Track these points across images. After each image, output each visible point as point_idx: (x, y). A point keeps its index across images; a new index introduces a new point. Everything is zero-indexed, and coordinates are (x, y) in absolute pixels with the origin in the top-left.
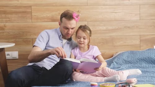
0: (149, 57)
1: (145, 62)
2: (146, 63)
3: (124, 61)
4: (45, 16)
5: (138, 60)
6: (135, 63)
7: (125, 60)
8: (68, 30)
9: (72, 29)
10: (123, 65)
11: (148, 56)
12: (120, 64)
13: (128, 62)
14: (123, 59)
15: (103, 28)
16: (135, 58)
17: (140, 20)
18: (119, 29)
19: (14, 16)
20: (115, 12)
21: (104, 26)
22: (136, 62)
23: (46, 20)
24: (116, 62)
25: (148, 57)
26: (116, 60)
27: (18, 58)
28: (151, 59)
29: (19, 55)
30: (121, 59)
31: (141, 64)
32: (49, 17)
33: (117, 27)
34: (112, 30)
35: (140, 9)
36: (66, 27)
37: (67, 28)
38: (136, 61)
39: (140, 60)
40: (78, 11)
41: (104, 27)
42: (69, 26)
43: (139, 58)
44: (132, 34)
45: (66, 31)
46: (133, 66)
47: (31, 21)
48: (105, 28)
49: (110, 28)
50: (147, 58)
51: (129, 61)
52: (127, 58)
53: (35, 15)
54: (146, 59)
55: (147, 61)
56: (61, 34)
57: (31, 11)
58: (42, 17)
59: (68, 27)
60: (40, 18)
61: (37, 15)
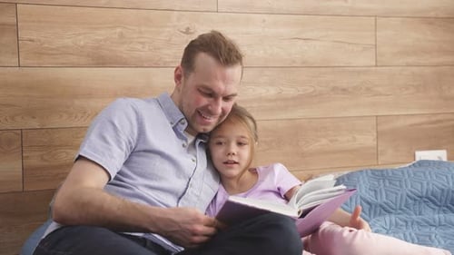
0: (446, 189)
1: (432, 206)
2: (434, 209)
3: (365, 204)
4: (68, 42)
5: (410, 201)
6: (401, 209)
7: (368, 203)
8: (211, 99)
11: (440, 186)
13: (378, 209)
15: (269, 91)
16: (400, 193)
17: (376, 66)
18: (316, 96)
20: (304, 36)
21: (271, 85)
22: (403, 207)
25: (443, 190)
28: (451, 193)
31: (420, 214)
32: (82, 47)
33: (312, 89)
34: (294, 98)
35: (376, 31)
38: (403, 205)
39: (415, 200)
41: (270, 88)
43: (411, 192)
44: (353, 113)
46: (406, 222)
47: (15, 61)
48: (272, 92)
50: (439, 191)
51: (381, 206)
52: (373, 193)
53: (30, 40)
54: (435, 197)
55: (439, 203)
57: (13, 20)
58: (58, 48)
60: (52, 49)
61: (40, 41)
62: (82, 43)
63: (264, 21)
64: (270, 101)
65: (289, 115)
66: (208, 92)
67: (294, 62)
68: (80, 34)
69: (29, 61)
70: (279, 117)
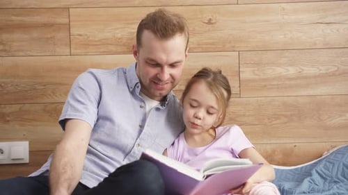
3: (346, 170)
4: (109, 35)
9: (172, 65)
10: (343, 181)
12: (335, 182)
14: (344, 164)
15: (288, 71)
19: (17, 36)
21: (291, 65)
23: (112, 48)
24: (319, 174)
26: (320, 167)
27: (27, 161)
29: (31, 152)
30: (336, 167)
32: (119, 39)
34: (315, 77)
36: (152, 60)
37: (158, 65)
40: (210, 19)
41: (290, 68)
42: (162, 57)
45: (153, 71)
47: (67, 51)
48: (292, 71)
49: (310, 71)
53: (80, 35)
56: (138, 81)
57: (66, 21)
58: (99, 41)
59: (159, 62)
60: (96, 41)
61: (86, 35)
62: (119, 35)
63: (284, 9)
64: (290, 79)
65: (311, 92)
66: (153, 63)
67: (315, 44)
68: (118, 29)
69: (78, 51)
70: (299, 94)
